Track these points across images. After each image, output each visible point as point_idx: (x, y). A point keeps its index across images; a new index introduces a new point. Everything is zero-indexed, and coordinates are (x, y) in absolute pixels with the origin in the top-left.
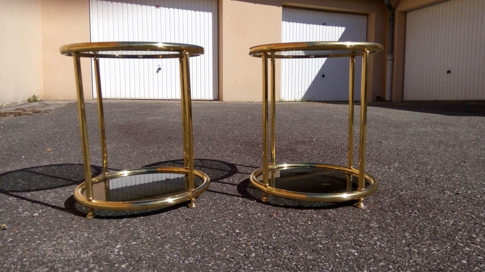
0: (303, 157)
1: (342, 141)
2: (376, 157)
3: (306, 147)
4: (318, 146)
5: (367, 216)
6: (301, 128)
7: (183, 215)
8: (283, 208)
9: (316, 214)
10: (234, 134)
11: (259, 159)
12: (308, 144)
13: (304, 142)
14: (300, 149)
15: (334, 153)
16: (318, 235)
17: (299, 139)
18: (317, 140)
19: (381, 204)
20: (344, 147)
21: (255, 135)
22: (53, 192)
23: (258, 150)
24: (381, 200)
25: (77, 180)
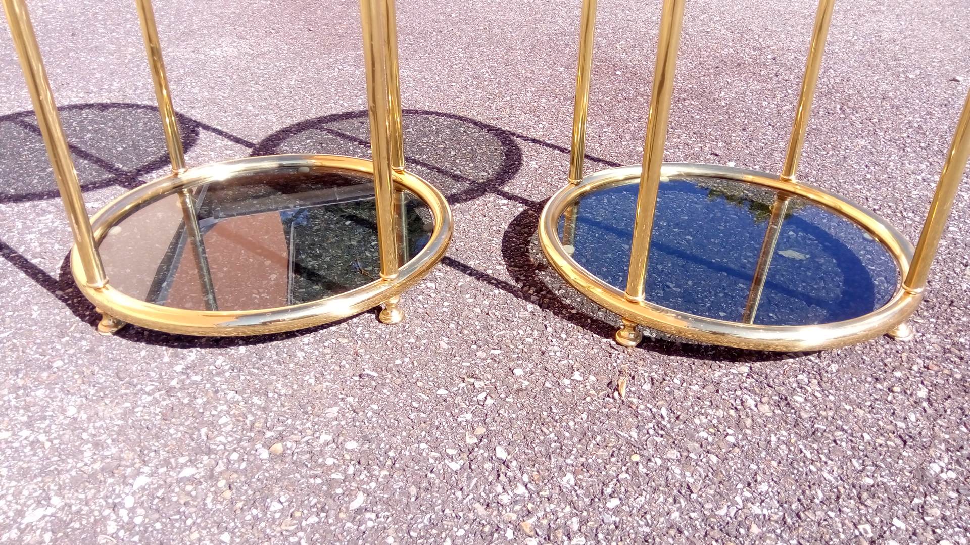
0: (732, 127)
1: (845, 68)
2: (941, 137)
3: (742, 86)
4: (779, 82)
5: (918, 420)
6: (736, 8)
7: (357, 354)
8: (653, 353)
9: (756, 394)
10: (555, 23)
11: (608, 125)
12: (751, 75)
13: (739, 65)
14: (726, 94)
15: (821, 113)
16: (756, 509)
17: (725, 53)
18: (775, 59)
19: (962, 358)
20: (851, 92)
21: (609, 30)
22: (51, 208)
23: (611, 90)
24: (962, 340)
25: (125, 169)
